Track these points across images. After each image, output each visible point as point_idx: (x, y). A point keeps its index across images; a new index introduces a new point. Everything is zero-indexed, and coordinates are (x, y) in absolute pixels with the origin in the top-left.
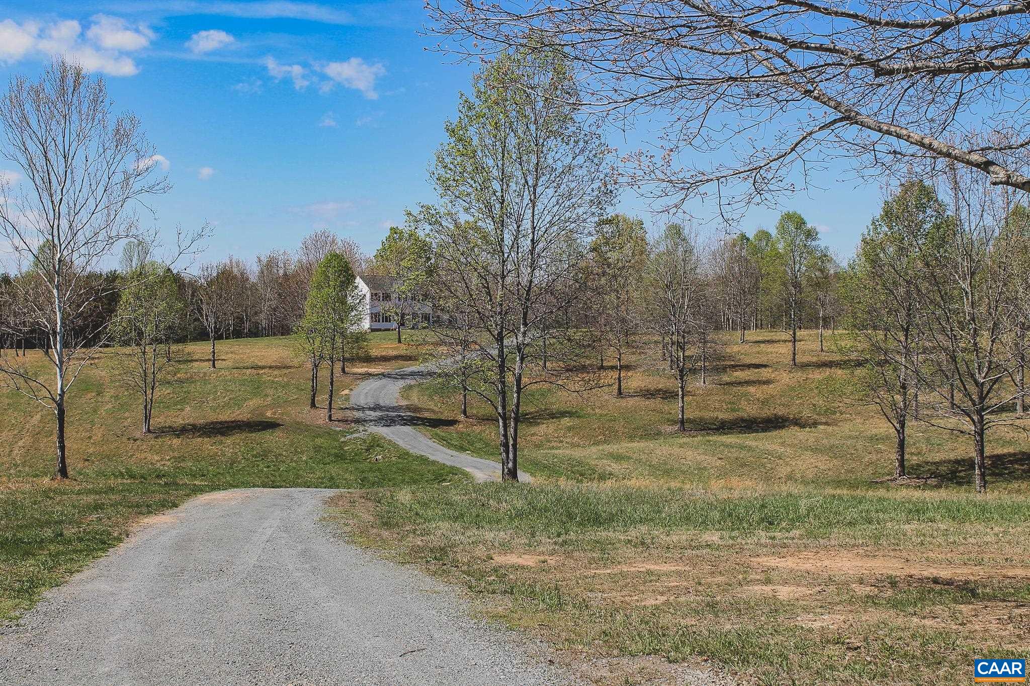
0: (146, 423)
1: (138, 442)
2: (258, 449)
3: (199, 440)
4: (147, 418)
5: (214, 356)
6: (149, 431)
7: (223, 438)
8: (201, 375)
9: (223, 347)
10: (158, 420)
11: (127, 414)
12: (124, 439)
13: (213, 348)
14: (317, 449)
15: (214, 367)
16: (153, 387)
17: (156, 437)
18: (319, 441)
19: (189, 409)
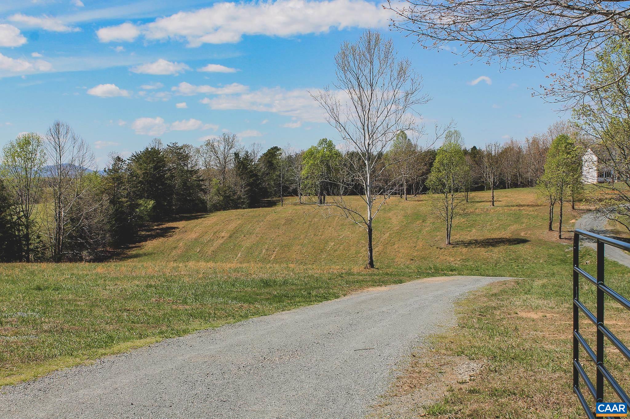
0: (447, 239)
1: (442, 250)
2: (513, 256)
3: (479, 249)
4: (449, 236)
5: (493, 199)
6: (449, 243)
7: (493, 248)
8: (485, 210)
9: (499, 193)
10: (455, 237)
11: (438, 234)
12: (435, 248)
13: (493, 194)
14: (550, 256)
15: (494, 206)
16: (452, 217)
17: (453, 247)
18: (551, 251)
19: (474, 230)
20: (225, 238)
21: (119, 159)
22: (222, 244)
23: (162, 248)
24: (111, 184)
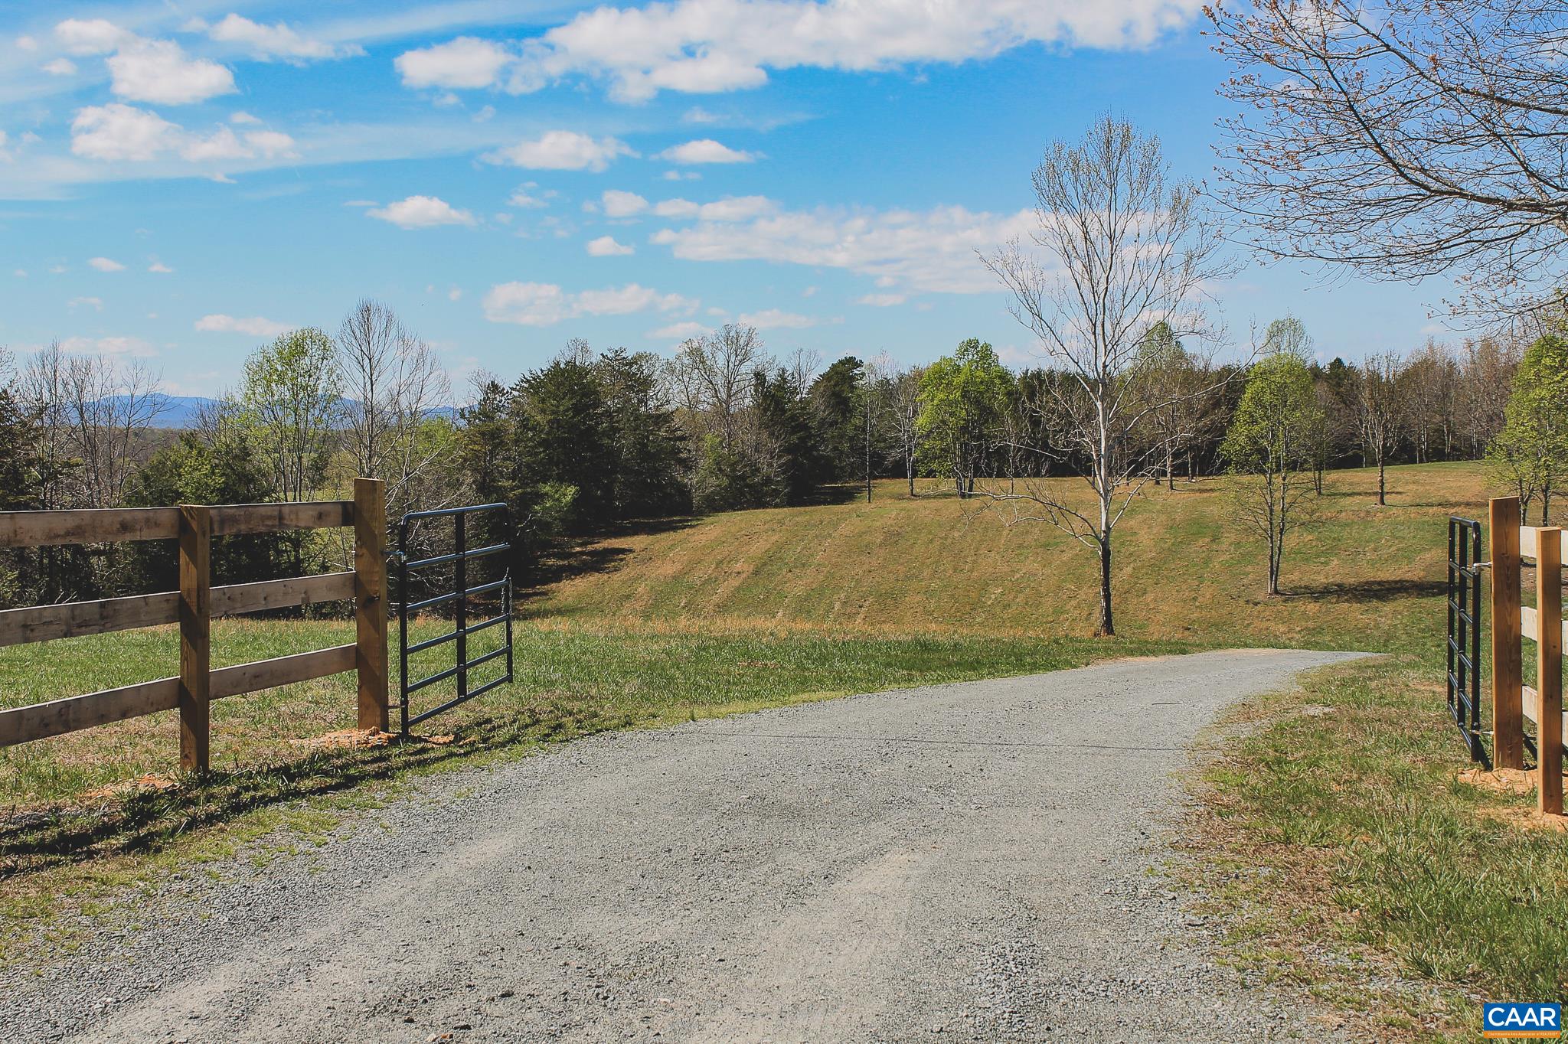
0: (1271, 580)
1: (1259, 607)
3: (1346, 605)
4: (1274, 573)
5: (1382, 487)
6: (1276, 592)
7: (1380, 604)
8: (1362, 515)
9: (1398, 476)
10: (1290, 577)
11: (1249, 568)
12: (1241, 602)
13: (1382, 476)
15: (1383, 503)
16: (1282, 530)
17: (1285, 601)
19: (1336, 562)
20: (744, 576)
21: (494, 388)
22: (738, 589)
23: (598, 597)
24: (476, 447)
